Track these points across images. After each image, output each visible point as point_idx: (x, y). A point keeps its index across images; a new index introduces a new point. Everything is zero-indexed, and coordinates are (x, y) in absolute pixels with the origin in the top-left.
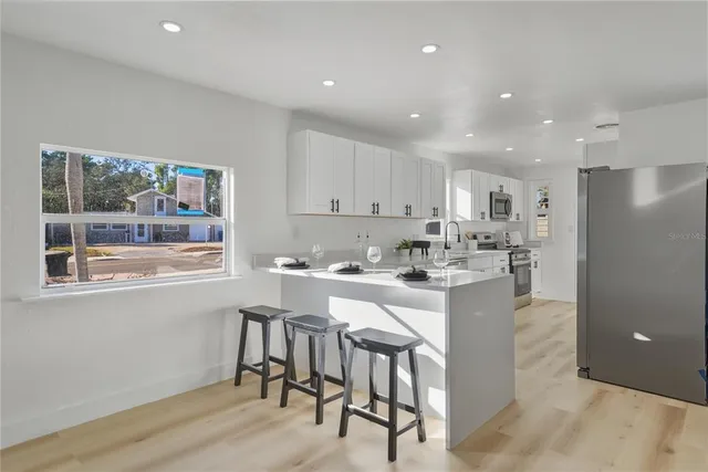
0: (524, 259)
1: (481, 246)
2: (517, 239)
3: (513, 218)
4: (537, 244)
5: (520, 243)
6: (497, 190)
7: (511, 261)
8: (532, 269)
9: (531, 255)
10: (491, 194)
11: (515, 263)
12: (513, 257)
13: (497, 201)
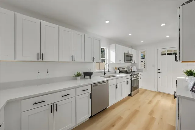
0: (137, 77)
1: (120, 72)
2: (134, 69)
3: (133, 62)
4: (141, 71)
5: (136, 70)
6: (127, 52)
7: (131, 78)
8: (140, 80)
9: (139, 75)
10: (124, 53)
11: (133, 79)
12: (132, 77)
13: (126, 56)
